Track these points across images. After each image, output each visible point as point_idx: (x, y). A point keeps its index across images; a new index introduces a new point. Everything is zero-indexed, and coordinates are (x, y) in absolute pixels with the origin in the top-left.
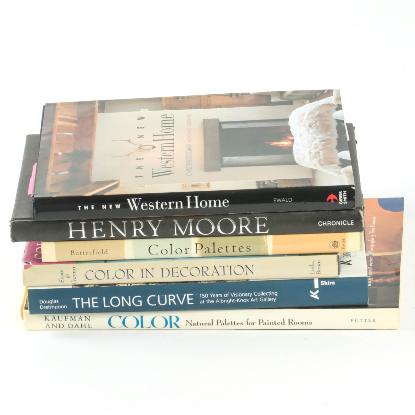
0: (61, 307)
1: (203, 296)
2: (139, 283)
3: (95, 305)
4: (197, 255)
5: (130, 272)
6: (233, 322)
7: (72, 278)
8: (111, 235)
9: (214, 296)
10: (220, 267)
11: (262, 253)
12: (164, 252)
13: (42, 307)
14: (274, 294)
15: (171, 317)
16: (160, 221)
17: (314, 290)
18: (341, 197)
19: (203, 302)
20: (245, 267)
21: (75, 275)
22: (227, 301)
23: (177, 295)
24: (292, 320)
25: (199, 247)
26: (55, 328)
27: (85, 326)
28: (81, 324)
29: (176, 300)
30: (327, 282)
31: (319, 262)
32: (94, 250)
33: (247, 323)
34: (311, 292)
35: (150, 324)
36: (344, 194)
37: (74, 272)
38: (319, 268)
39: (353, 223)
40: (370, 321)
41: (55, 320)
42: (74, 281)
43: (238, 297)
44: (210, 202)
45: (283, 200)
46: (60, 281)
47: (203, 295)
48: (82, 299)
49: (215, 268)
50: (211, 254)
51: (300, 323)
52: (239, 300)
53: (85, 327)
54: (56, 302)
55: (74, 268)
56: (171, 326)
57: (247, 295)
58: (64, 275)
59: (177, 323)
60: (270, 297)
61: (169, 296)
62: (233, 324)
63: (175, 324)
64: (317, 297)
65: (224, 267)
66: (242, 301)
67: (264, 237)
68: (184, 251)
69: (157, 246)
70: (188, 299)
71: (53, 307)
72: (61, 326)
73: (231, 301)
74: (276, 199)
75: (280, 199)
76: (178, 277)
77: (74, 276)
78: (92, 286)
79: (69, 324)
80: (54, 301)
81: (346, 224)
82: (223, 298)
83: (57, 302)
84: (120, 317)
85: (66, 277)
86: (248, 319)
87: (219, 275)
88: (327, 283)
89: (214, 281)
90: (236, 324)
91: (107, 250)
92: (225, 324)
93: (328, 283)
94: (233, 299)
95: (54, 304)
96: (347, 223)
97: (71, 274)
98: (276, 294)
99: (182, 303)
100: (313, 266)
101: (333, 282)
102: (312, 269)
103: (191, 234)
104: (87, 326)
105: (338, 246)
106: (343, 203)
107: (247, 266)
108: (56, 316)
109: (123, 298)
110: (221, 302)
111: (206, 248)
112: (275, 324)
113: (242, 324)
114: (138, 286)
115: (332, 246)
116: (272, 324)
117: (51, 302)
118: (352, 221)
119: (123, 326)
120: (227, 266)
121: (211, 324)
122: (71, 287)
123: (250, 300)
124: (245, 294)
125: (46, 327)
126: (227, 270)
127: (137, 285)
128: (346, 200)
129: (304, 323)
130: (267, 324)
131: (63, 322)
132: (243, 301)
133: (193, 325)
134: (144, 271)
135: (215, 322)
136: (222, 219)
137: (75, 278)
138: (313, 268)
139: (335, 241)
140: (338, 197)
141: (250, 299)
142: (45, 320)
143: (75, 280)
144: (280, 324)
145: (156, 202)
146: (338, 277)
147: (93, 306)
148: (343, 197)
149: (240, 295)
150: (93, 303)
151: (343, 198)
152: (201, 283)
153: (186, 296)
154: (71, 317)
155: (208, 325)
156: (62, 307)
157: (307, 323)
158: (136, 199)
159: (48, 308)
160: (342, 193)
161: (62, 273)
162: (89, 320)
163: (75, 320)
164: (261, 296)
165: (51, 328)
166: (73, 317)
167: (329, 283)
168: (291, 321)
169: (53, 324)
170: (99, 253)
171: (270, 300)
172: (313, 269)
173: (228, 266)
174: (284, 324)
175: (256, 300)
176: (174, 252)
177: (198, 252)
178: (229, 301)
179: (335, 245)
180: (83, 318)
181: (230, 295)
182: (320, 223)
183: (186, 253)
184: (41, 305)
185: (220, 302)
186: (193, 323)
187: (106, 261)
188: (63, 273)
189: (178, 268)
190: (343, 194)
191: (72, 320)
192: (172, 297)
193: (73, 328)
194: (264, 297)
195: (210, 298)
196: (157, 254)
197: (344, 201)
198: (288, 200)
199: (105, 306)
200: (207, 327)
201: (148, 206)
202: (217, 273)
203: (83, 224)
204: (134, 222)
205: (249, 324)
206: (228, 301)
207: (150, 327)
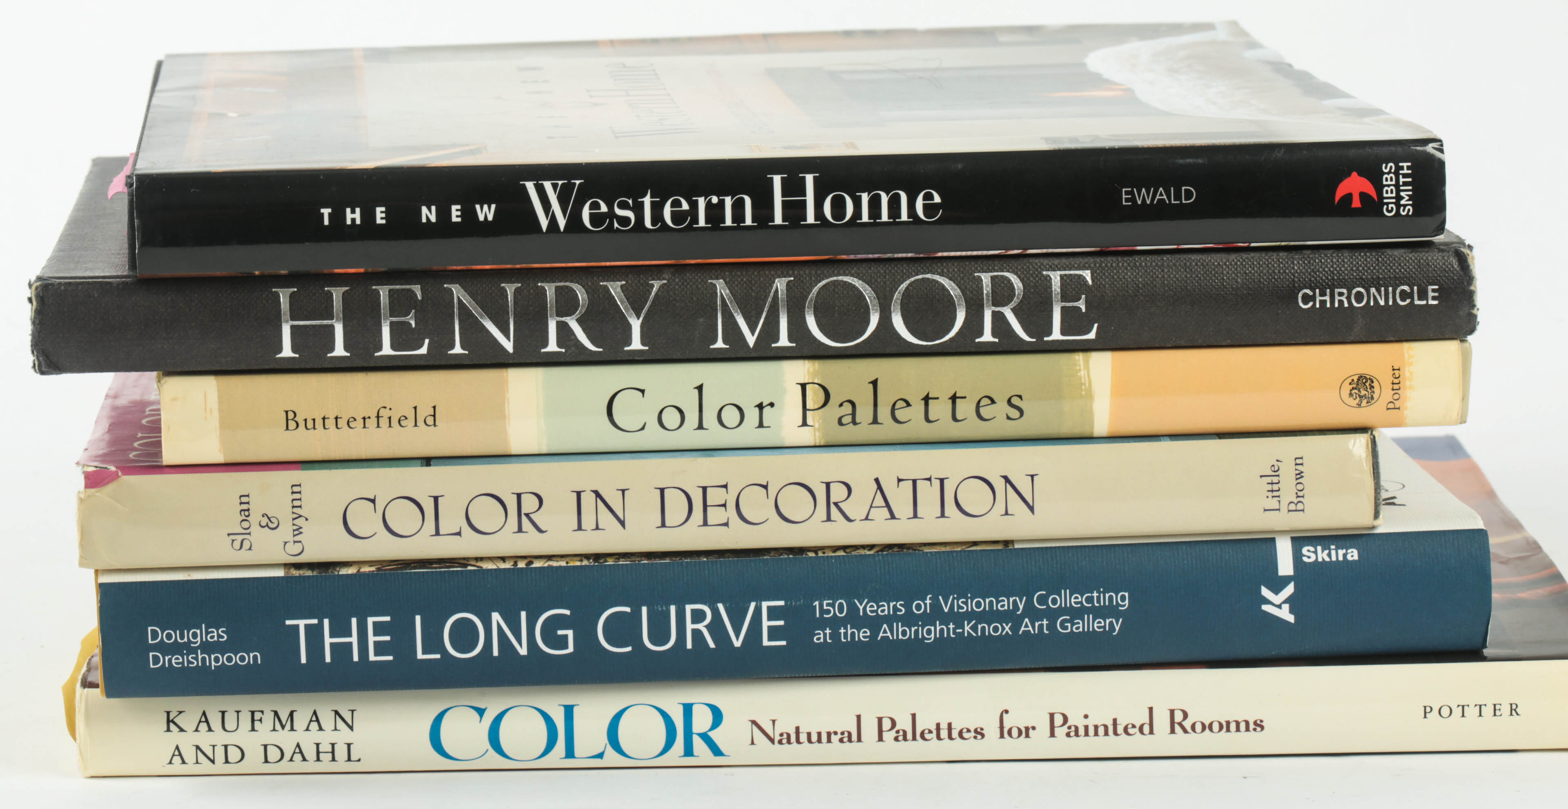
0: (236, 659)
1: (828, 612)
2: (562, 557)
3: (380, 648)
4: (807, 436)
5: (529, 504)
6: (944, 726)
7: (286, 531)
8: (452, 347)
9: (872, 611)
10: (901, 483)
11: (1066, 429)
12: (671, 418)
13: (156, 661)
14: (1117, 598)
15: (688, 709)
16: (656, 285)
17: (1277, 585)
18: (1389, 186)
19: (825, 635)
20: (999, 484)
21: (300, 516)
22: (923, 632)
23: (721, 607)
24: (1186, 715)
25: (814, 397)
26: (206, 766)
27: (333, 752)
28: (318, 745)
29: (716, 627)
30: (1327, 552)
31: (1298, 461)
32: (382, 410)
33: (1002, 727)
34: (1265, 592)
35: (601, 741)
36: (1401, 172)
37: (296, 503)
38: (1300, 487)
39: (1434, 298)
40: (1498, 713)
41: (210, 730)
42: (295, 542)
43: (970, 616)
44: (865, 197)
45: (1161, 195)
46: (237, 544)
47: (828, 605)
48: (326, 622)
49: (880, 487)
50: (864, 431)
51: (1216, 727)
52: (974, 628)
53: (333, 759)
54: (218, 634)
55: (296, 489)
56: (689, 751)
57: (1005, 604)
58: (255, 517)
59: (714, 735)
60: (1099, 613)
61: (689, 608)
62: (944, 733)
63: (705, 737)
64: (1286, 614)
65: (914, 482)
66: (983, 629)
67: (1079, 357)
68: (752, 415)
69: (643, 391)
70: (766, 623)
71: (204, 659)
72: (234, 754)
73: (942, 630)
74: (1132, 193)
75: (1148, 193)
76: (726, 524)
77: (295, 522)
78: (366, 569)
79: (265, 746)
80: (207, 633)
81: (1408, 301)
82: (909, 619)
83: (219, 636)
84: (481, 712)
85: (263, 527)
86: (1007, 712)
87: (893, 517)
88: (1329, 555)
89: (871, 547)
90: (955, 734)
91: (434, 407)
92: (909, 736)
93: (1333, 553)
94: (947, 625)
95: (207, 648)
96: (1410, 295)
97: (284, 513)
98: (1123, 598)
99: (737, 643)
100: (1275, 480)
101: (1349, 551)
102: (1272, 491)
103: (784, 341)
104: (341, 752)
105: (1376, 396)
106: (1398, 213)
107: (1007, 479)
108: (213, 705)
109: (496, 617)
110: (900, 637)
111: (841, 405)
112: (1115, 733)
113: (979, 733)
114: (560, 567)
115: (1351, 395)
116: (1101, 730)
117: (195, 635)
118: (1434, 291)
119: (492, 752)
120: (929, 479)
121: (854, 737)
122: (280, 573)
123: (1015, 628)
124: (998, 602)
125: (170, 763)
126: (929, 494)
127: (554, 564)
128: (1411, 198)
129: (1233, 726)
130: (1082, 731)
131: (243, 737)
132: (989, 630)
133: (780, 742)
134: (588, 500)
135: (870, 730)
136: (909, 277)
137: (298, 531)
138: (1275, 487)
139: (1361, 377)
140: (1379, 187)
141: (1017, 623)
142: (168, 730)
143: (297, 538)
144: (1137, 730)
145: (644, 196)
146: (1373, 527)
147: (372, 657)
148: (1397, 185)
149: (978, 605)
150: (372, 639)
151: (1398, 191)
152: (817, 557)
153: (758, 611)
154: (276, 713)
155: (841, 741)
156: (242, 659)
157: (1243, 726)
158: (560, 183)
159: (183, 663)
160: (1393, 171)
161: (244, 510)
162: (351, 728)
163: (292, 729)
164: (1062, 611)
165: (190, 768)
166: (284, 716)
167: (1337, 554)
168: (1179, 717)
169: (198, 747)
170: (403, 423)
171: (1097, 625)
172: (1274, 492)
173: (933, 479)
174: (1151, 732)
175: (1041, 626)
176: (710, 418)
177: (809, 421)
178: (932, 633)
179: (1363, 392)
180: (327, 719)
181: (936, 606)
182: (1306, 299)
183: (761, 425)
184: (154, 648)
185: (895, 638)
186: (781, 735)
187: (427, 461)
188: (248, 510)
189: (725, 486)
190: (1397, 174)
191: (278, 726)
192: (698, 616)
193: (284, 766)
194: (1076, 613)
195: (855, 619)
196: (643, 428)
197: (1403, 202)
198: (1178, 197)
199: (420, 656)
200: (836, 750)
201: (611, 214)
202: (886, 509)
203: (337, 294)
204: (550, 289)
205: (1010, 733)
206: (929, 632)
207: (600, 756)
